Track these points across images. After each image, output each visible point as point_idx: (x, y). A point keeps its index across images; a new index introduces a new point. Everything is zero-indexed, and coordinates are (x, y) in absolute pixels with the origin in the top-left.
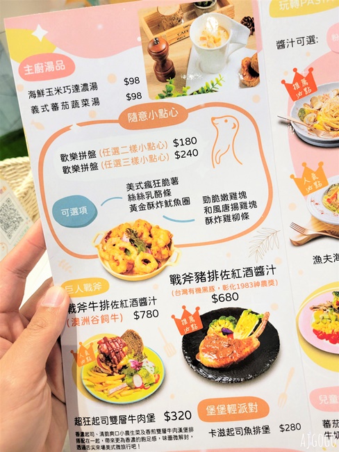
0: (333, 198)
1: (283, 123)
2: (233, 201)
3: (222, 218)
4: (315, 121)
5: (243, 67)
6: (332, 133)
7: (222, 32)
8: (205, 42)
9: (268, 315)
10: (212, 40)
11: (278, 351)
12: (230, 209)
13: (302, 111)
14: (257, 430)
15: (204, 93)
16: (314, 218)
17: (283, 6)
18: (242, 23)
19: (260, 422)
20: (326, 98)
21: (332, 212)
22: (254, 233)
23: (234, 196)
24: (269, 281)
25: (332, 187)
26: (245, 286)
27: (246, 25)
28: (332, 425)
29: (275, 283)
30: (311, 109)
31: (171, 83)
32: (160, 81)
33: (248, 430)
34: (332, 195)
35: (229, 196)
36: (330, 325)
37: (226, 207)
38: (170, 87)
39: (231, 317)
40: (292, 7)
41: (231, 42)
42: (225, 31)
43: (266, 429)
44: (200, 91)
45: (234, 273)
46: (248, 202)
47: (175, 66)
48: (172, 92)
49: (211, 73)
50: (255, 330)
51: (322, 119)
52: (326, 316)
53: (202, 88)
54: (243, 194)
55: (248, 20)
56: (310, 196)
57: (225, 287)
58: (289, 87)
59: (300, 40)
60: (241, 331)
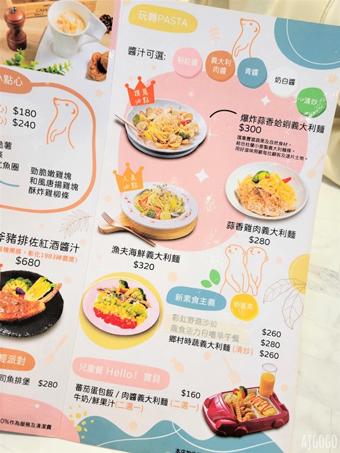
0: (144, 200)
1: (118, 122)
2: (58, 179)
3: (45, 192)
4: (146, 129)
5: (93, 60)
6: (157, 144)
7: (80, 21)
8: (61, 26)
9: (60, 286)
10: (68, 26)
11: (58, 319)
12: (54, 186)
13: (137, 117)
14: (18, 380)
15: (51, 72)
16: (123, 213)
17: (142, 16)
18: (101, 19)
19: (23, 374)
20: (159, 112)
21: (138, 212)
22: (69, 212)
23: (60, 174)
24: (70, 258)
25: (145, 190)
26: (49, 256)
27: (104, 22)
28: (83, 389)
29: (75, 260)
30: (145, 118)
31: (21, 54)
32: (10, 48)
33: (10, 379)
34: (144, 198)
35: (56, 174)
36: (108, 307)
37: (50, 183)
38: (19, 57)
39: (27, 280)
40: (150, 19)
41: (86, 33)
42: (83, 21)
43: (27, 381)
44: (48, 70)
45: (42, 243)
46: (71, 184)
47: (27, 39)
48: (20, 63)
49: (61, 57)
50: (44, 296)
51: (153, 129)
52: (108, 299)
53: (50, 68)
54: (69, 176)
55: (107, 18)
56: (125, 194)
57: (30, 253)
58: (131, 92)
59: (150, 53)
60: (32, 294)
